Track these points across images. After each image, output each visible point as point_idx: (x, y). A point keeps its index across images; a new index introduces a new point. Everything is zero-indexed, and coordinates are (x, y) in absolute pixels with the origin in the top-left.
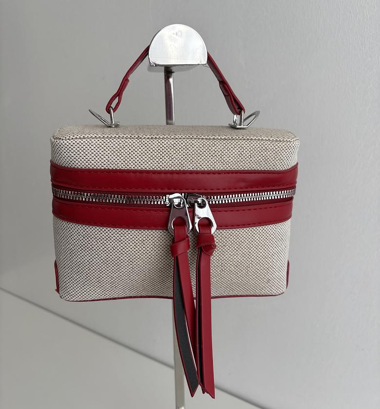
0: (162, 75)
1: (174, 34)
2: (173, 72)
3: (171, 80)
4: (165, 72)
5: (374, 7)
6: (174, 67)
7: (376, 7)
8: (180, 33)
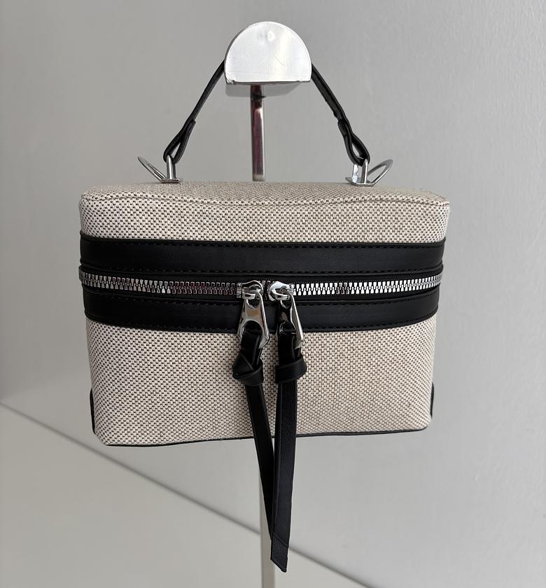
0: (247, 101)
3: (261, 111)
4: (251, 97)
6: (265, 86)
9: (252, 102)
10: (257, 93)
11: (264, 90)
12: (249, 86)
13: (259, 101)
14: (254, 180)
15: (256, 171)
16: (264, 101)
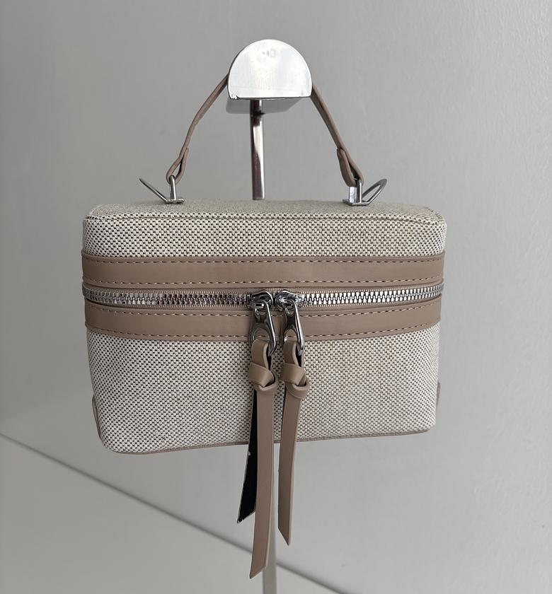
1: (264, 53)
2: (263, 114)
8: (272, 52)
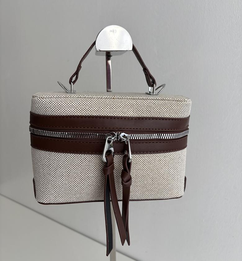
0: (104, 57)
2: (111, 56)
3: (110, 62)
4: (106, 56)
5: (239, 17)
6: (112, 52)
7: (240, 17)
9: (106, 58)
10: (108, 55)
11: (111, 54)
12: (105, 52)
13: (110, 58)
14: (108, 91)
15: (108, 88)
16: (112, 57)
